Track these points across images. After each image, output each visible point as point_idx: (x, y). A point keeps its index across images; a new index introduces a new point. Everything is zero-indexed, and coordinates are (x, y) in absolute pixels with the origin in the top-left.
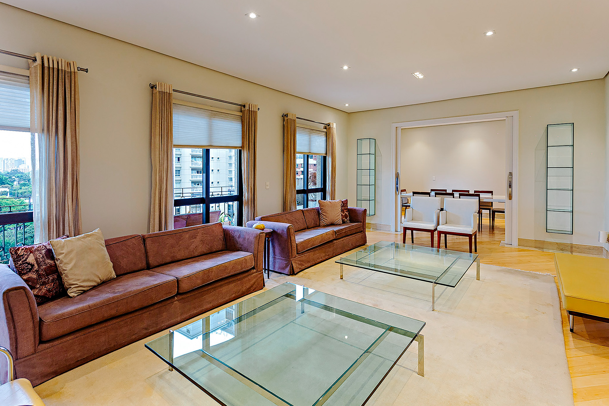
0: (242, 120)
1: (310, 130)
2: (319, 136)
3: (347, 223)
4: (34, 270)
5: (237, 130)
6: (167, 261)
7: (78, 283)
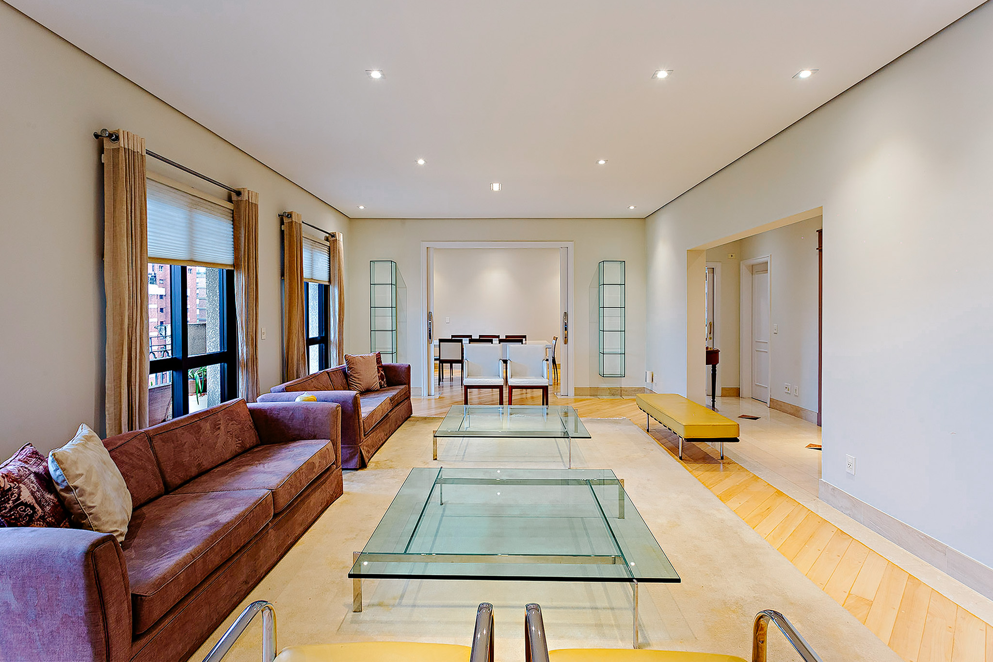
0: (233, 217)
1: (312, 242)
2: (322, 252)
3: (384, 387)
4: (38, 517)
5: (226, 234)
6: (193, 474)
7: (118, 529)
